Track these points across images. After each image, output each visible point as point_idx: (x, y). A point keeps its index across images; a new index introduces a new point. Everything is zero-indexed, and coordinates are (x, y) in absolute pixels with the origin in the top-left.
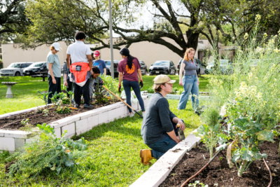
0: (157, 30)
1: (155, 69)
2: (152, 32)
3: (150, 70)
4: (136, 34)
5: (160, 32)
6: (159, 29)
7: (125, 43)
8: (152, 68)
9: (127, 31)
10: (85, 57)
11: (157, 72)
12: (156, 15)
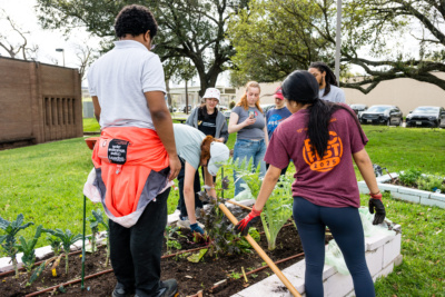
0: (424, 59)
1: (416, 118)
2: (416, 63)
3: (407, 120)
4: (389, 68)
5: (429, 63)
6: (429, 59)
7: (370, 81)
8: (410, 116)
9: (375, 64)
10: (142, 100)
11: (419, 123)
12: (423, 41)
